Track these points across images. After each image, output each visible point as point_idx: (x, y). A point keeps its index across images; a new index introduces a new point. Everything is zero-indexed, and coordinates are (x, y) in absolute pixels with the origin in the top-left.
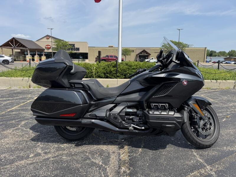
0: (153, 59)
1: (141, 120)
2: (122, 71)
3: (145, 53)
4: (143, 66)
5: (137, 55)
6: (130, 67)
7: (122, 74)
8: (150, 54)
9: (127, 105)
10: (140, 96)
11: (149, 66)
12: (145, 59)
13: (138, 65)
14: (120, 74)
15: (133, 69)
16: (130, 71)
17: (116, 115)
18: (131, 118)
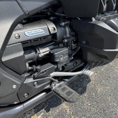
9: (22, 13)
18: (42, 57)
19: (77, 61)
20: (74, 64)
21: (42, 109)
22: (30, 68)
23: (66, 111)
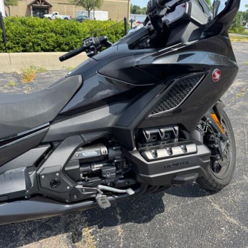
0: (56, 14)
1: (121, 170)
2: (16, 36)
3: (42, 2)
4: (57, 28)
5: (29, 6)
6: (31, 29)
7: (18, 43)
8: (51, 6)
9: (82, 142)
10: (115, 114)
11: (67, 27)
12: (44, 14)
13: (46, 24)
14: (12, 42)
15: (39, 32)
16: (32, 36)
17: (57, 174)
18: (94, 171)
19: (129, 181)
20: (125, 182)
21: (96, 225)
22: (83, 178)
23: (118, 233)
